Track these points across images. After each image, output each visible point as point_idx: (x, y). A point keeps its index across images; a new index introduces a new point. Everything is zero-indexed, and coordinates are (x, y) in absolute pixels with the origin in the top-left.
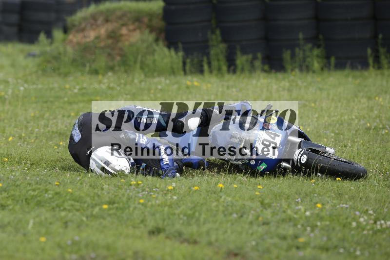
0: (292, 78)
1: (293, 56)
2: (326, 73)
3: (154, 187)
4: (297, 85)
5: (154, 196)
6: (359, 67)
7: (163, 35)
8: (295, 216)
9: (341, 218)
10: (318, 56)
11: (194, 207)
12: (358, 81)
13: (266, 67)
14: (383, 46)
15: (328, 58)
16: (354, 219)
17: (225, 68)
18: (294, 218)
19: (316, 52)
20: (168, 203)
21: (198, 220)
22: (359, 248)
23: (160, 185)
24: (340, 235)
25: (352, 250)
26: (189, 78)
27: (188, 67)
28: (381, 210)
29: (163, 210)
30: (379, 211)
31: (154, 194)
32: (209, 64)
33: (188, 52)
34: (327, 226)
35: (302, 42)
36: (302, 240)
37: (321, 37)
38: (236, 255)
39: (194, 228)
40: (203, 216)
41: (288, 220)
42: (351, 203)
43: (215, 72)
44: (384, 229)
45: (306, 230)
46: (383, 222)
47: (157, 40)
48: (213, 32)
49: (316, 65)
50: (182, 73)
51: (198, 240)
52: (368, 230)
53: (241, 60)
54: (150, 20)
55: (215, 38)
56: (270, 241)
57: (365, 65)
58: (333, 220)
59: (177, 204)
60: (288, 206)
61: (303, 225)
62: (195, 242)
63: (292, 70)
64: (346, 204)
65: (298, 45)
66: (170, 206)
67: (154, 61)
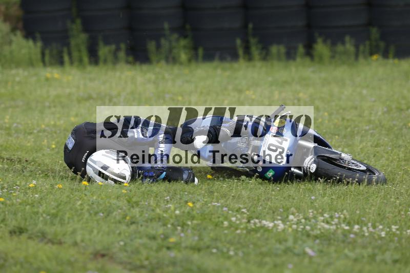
0: (157, 70)
1: (159, 46)
2: (193, 65)
3: (14, 185)
4: (163, 78)
5: (14, 194)
6: (229, 59)
7: (20, 25)
8: (165, 215)
9: (213, 216)
10: (185, 47)
11: (57, 207)
12: (227, 73)
13: (131, 59)
14: (254, 35)
15: (195, 49)
16: (226, 218)
17: (86, 59)
18: (164, 217)
19: (183, 42)
20: (30, 201)
21: (62, 219)
22: (232, 248)
23: (20, 183)
24: (212, 235)
25: (225, 250)
26: (49, 69)
27: (47, 58)
28: (254, 208)
29: (25, 209)
30: (252, 209)
31: (15, 193)
32: (70, 54)
33: (46, 42)
34: (198, 225)
35: (167, 32)
36: (172, 240)
37: (188, 27)
38: (103, 256)
39: (57, 228)
40: (67, 215)
41: (157, 220)
42: (222, 201)
43: (76, 64)
44: (258, 228)
45: (177, 229)
46: (257, 221)
47: (14, 30)
48: (73, 22)
49: (183, 57)
50: (41, 64)
51: (63, 240)
52: (242, 229)
53: (104, 51)
54: (7, 8)
55: (76, 27)
56: (139, 241)
57: (235, 57)
58: (205, 219)
59: (39, 202)
60: (157, 205)
61: (172, 224)
62: (60, 243)
63: (158, 62)
64: (218, 202)
65: (164, 36)
66: (32, 205)
67: (11, 52)
